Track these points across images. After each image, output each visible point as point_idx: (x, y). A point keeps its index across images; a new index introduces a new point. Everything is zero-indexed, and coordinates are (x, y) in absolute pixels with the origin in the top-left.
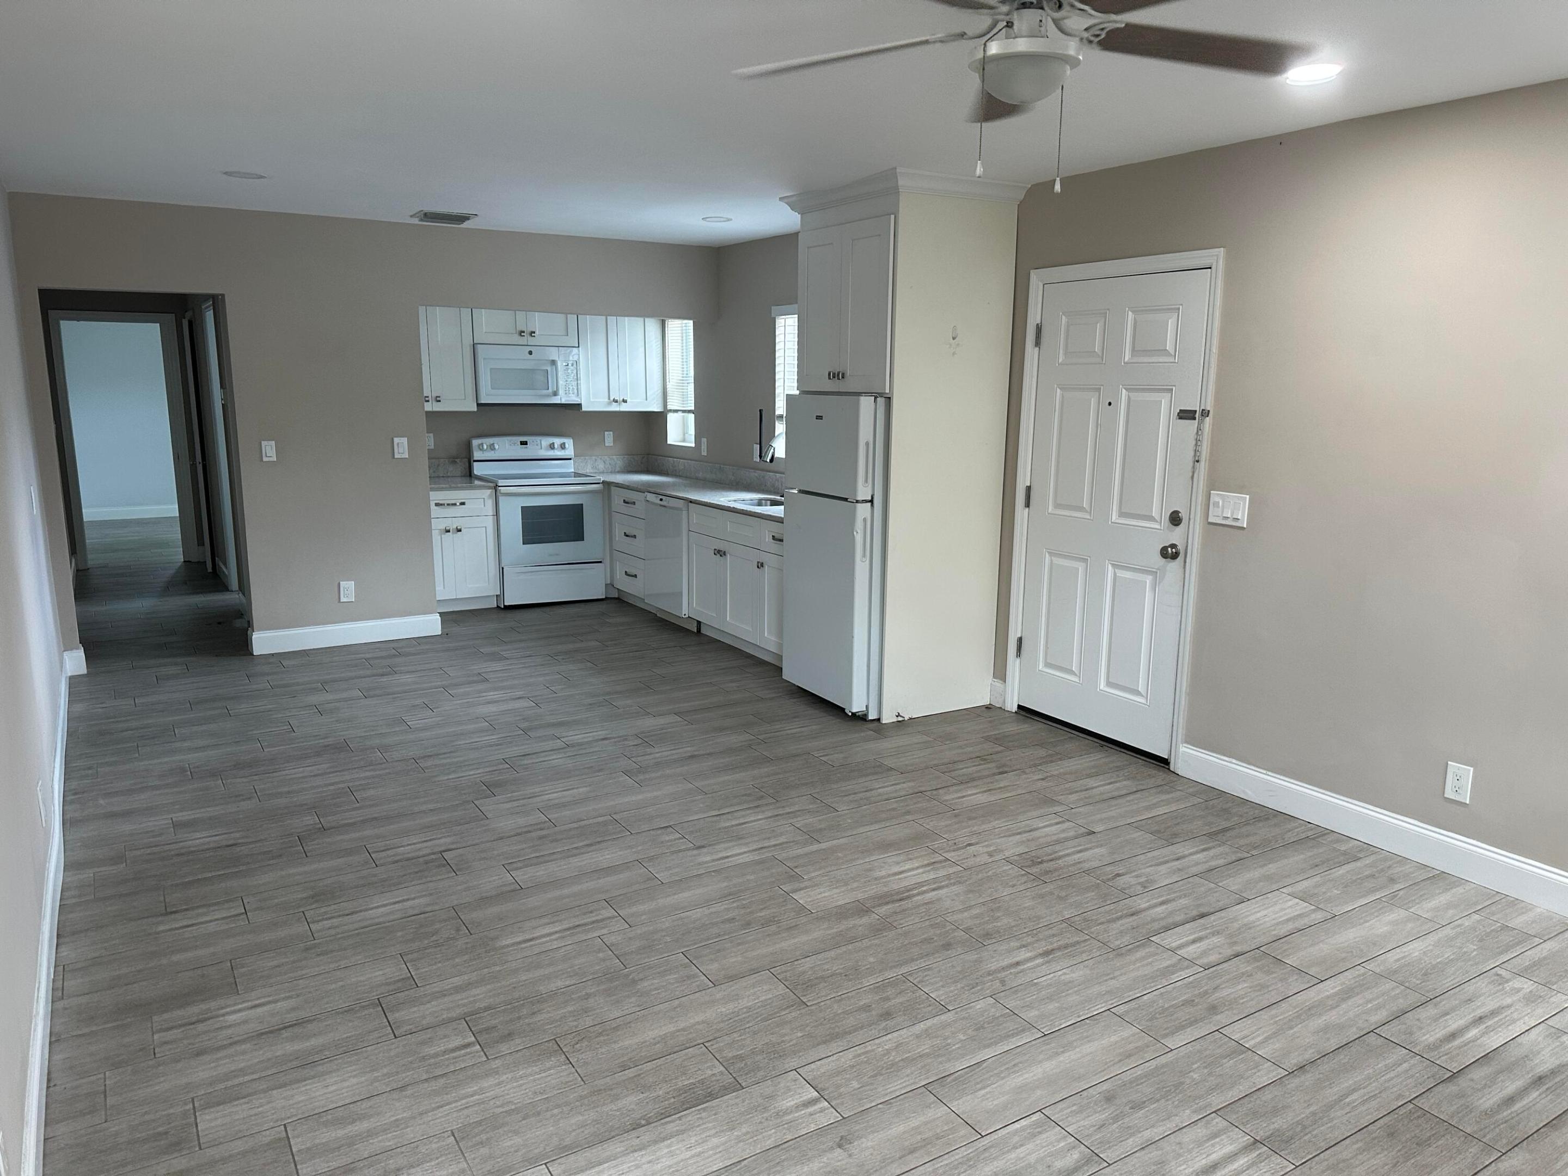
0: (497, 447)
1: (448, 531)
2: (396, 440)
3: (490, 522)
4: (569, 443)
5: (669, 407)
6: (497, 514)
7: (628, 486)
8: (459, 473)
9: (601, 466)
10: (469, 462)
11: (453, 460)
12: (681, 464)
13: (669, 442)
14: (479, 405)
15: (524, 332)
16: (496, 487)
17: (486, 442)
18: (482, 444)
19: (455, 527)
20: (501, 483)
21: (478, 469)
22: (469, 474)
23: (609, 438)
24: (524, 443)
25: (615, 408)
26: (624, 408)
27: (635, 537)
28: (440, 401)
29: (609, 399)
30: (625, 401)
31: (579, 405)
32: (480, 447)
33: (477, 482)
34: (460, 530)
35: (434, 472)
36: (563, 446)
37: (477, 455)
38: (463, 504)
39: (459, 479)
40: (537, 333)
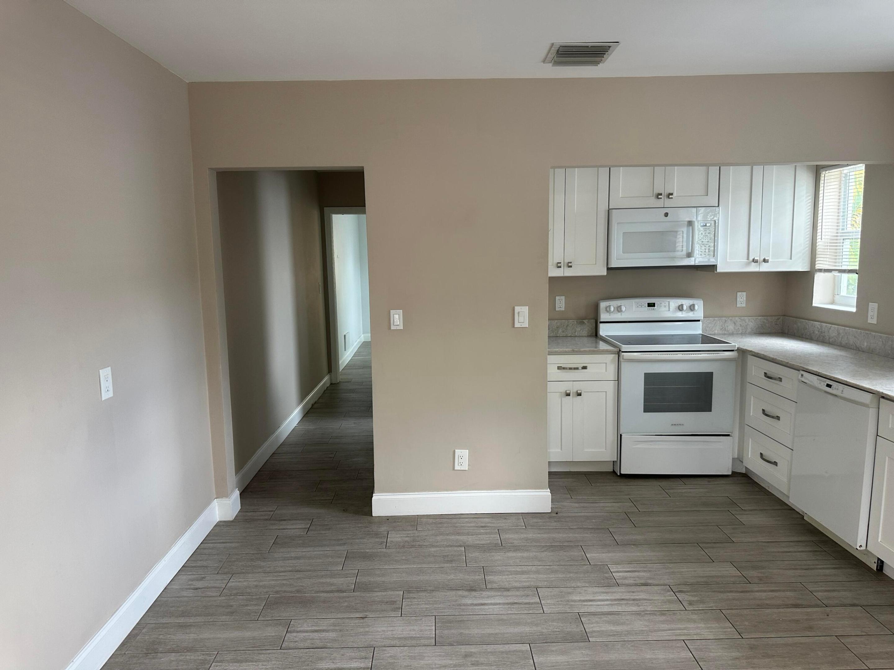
0: (623, 309)
1: (568, 395)
2: (517, 309)
3: (610, 387)
4: (699, 305)
5: (818, 267)
6: (618, 380)
7: (773, 359)
8: (585, 333)
9: (731, 327)
10: (597, 322)
11: (581, 321)
12: (833, 331)
13: (814, 305)
14: (609, 269)
15: (661, 194)
16: (619, 353)
17: (613, 304)
18: (610, 306)
19: (575, 390)
20: (625, 348)
21: (605, 330)
22: (595, 334)
23: (742, 298)
24: (651, 305)
25: (753, 268)
26: (765, 268)
27: (778, 418)
28: (571, 267)
29: (748, 259)
30: (765, 261)
31: (714, 267)
32: (607, 309)
33: (603, 346)
34: (580, 395)
35: (563, 332)
36: (692, 308)
37: (604, 316)
38: (585, 368)
39: (585, 340)
40: (675, 194)
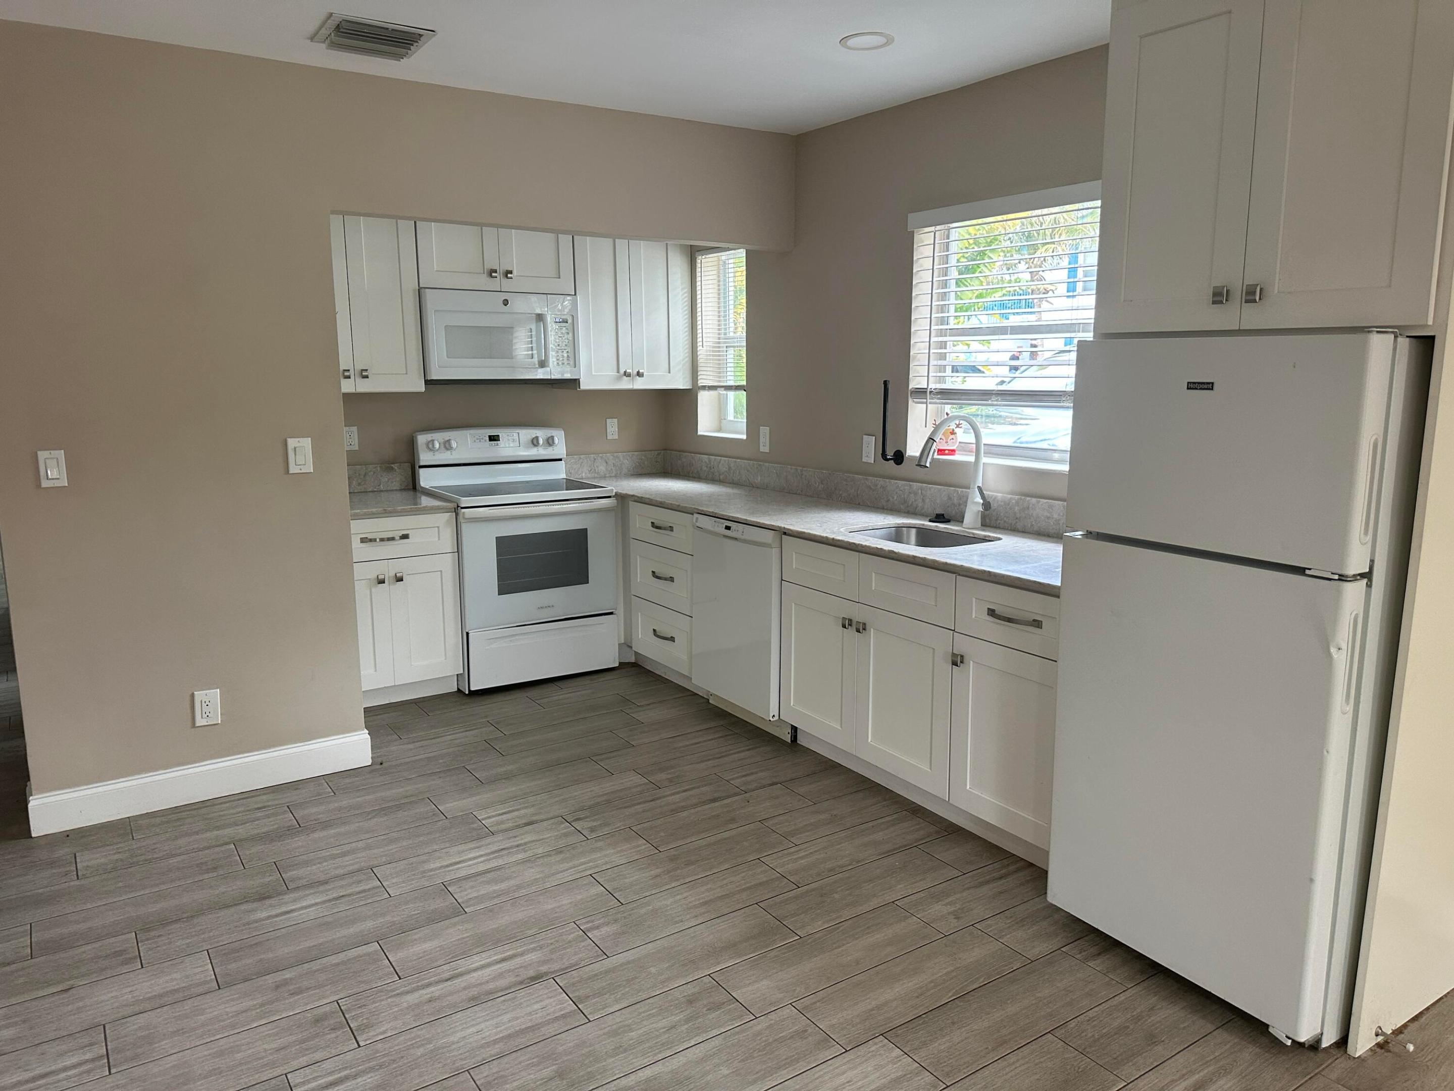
0: (454, 445)
1: (382, 582)
2: (292, 443)
3: (447, 563)
4: (559, 436)
5: (701, 383)
6: (459, 551)
7: (661, 503)
8: (396, 485)
9: (602, 468)
10: (413, 468)
11: (387, 466)
12: (723, 464)
13: (700, 433)
14: (428, 382)
15: (496, 271)
16: (457, 509)
17: (439, 437)
18: (433, 441)
19: (392, 574)
20: (465, 501)
21: (427, 479)
22: (413, 486)
23: (613, 427)
24: (494, 438)
25: (625, 384)
26: (639, 384)
27: (672, 579)
28: (367, 377)
29: (618, 372)
30: (639, 374)
31: (575, 382)
32: (430, 446)
33: (425, 501)
34: (400, 579)
35: (359, 484)
36: (550, 442)
37: (425, 457)
38: (405, 537)
39: (398, 496)
40: (515, 272)
